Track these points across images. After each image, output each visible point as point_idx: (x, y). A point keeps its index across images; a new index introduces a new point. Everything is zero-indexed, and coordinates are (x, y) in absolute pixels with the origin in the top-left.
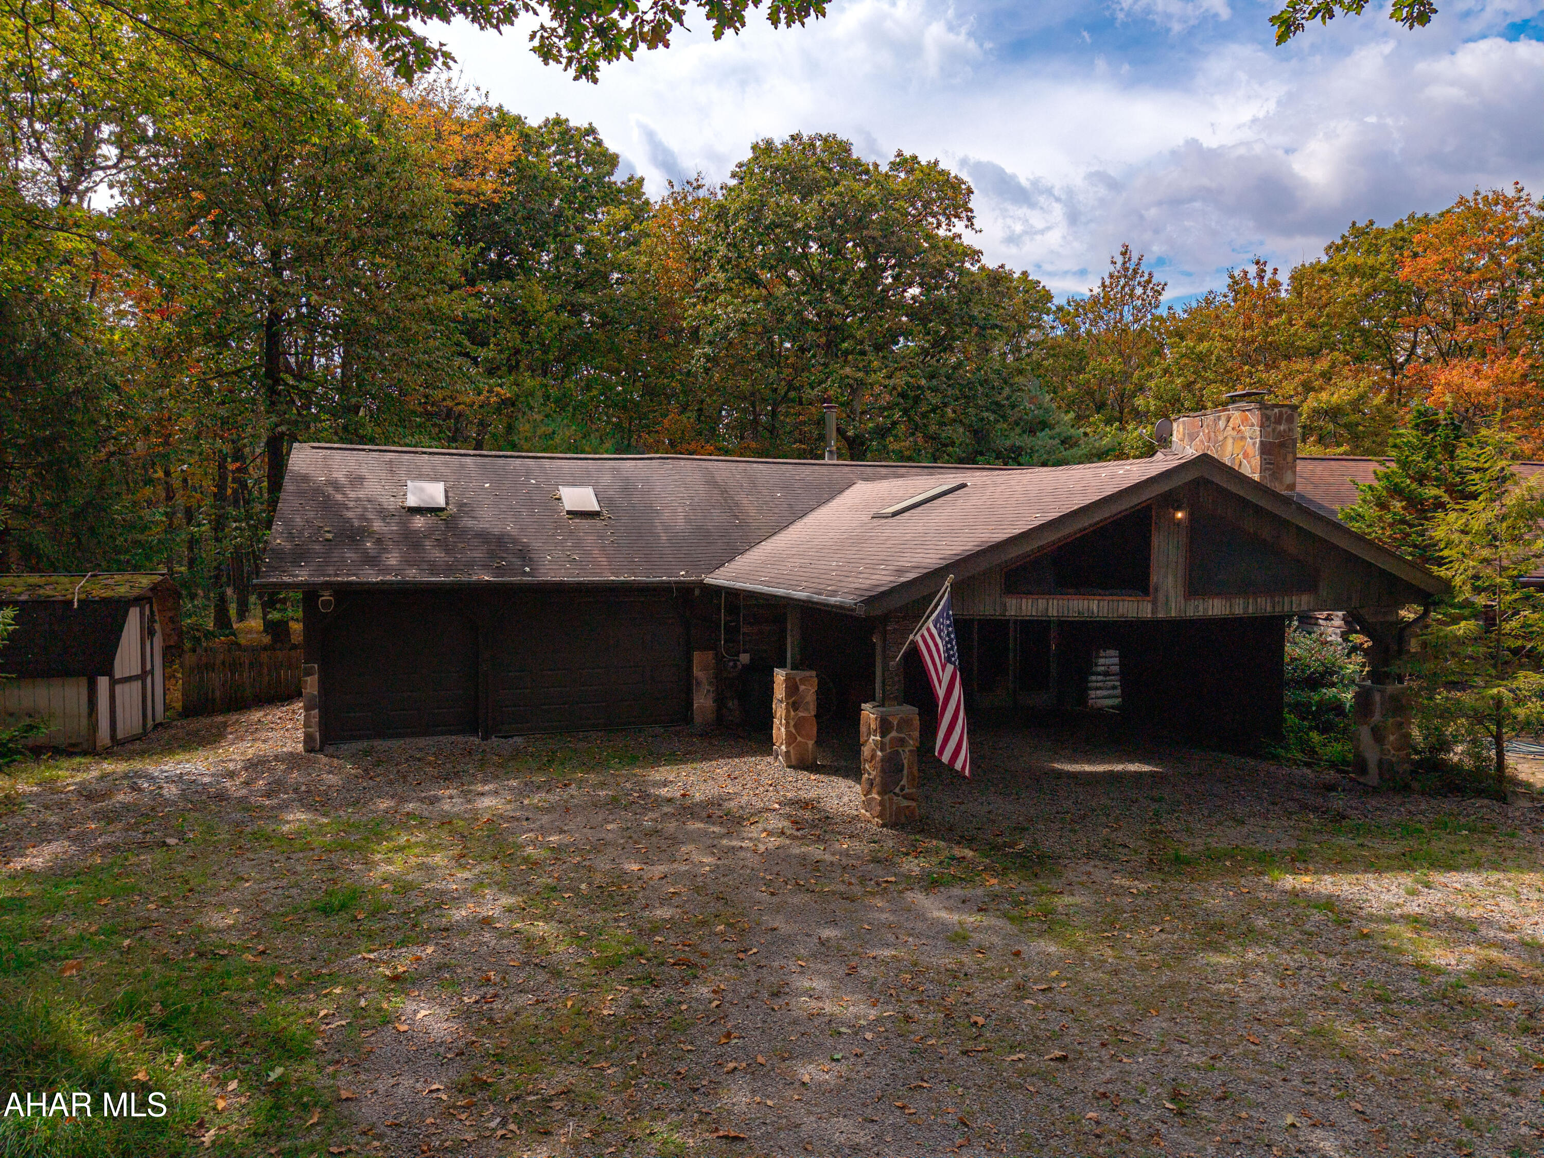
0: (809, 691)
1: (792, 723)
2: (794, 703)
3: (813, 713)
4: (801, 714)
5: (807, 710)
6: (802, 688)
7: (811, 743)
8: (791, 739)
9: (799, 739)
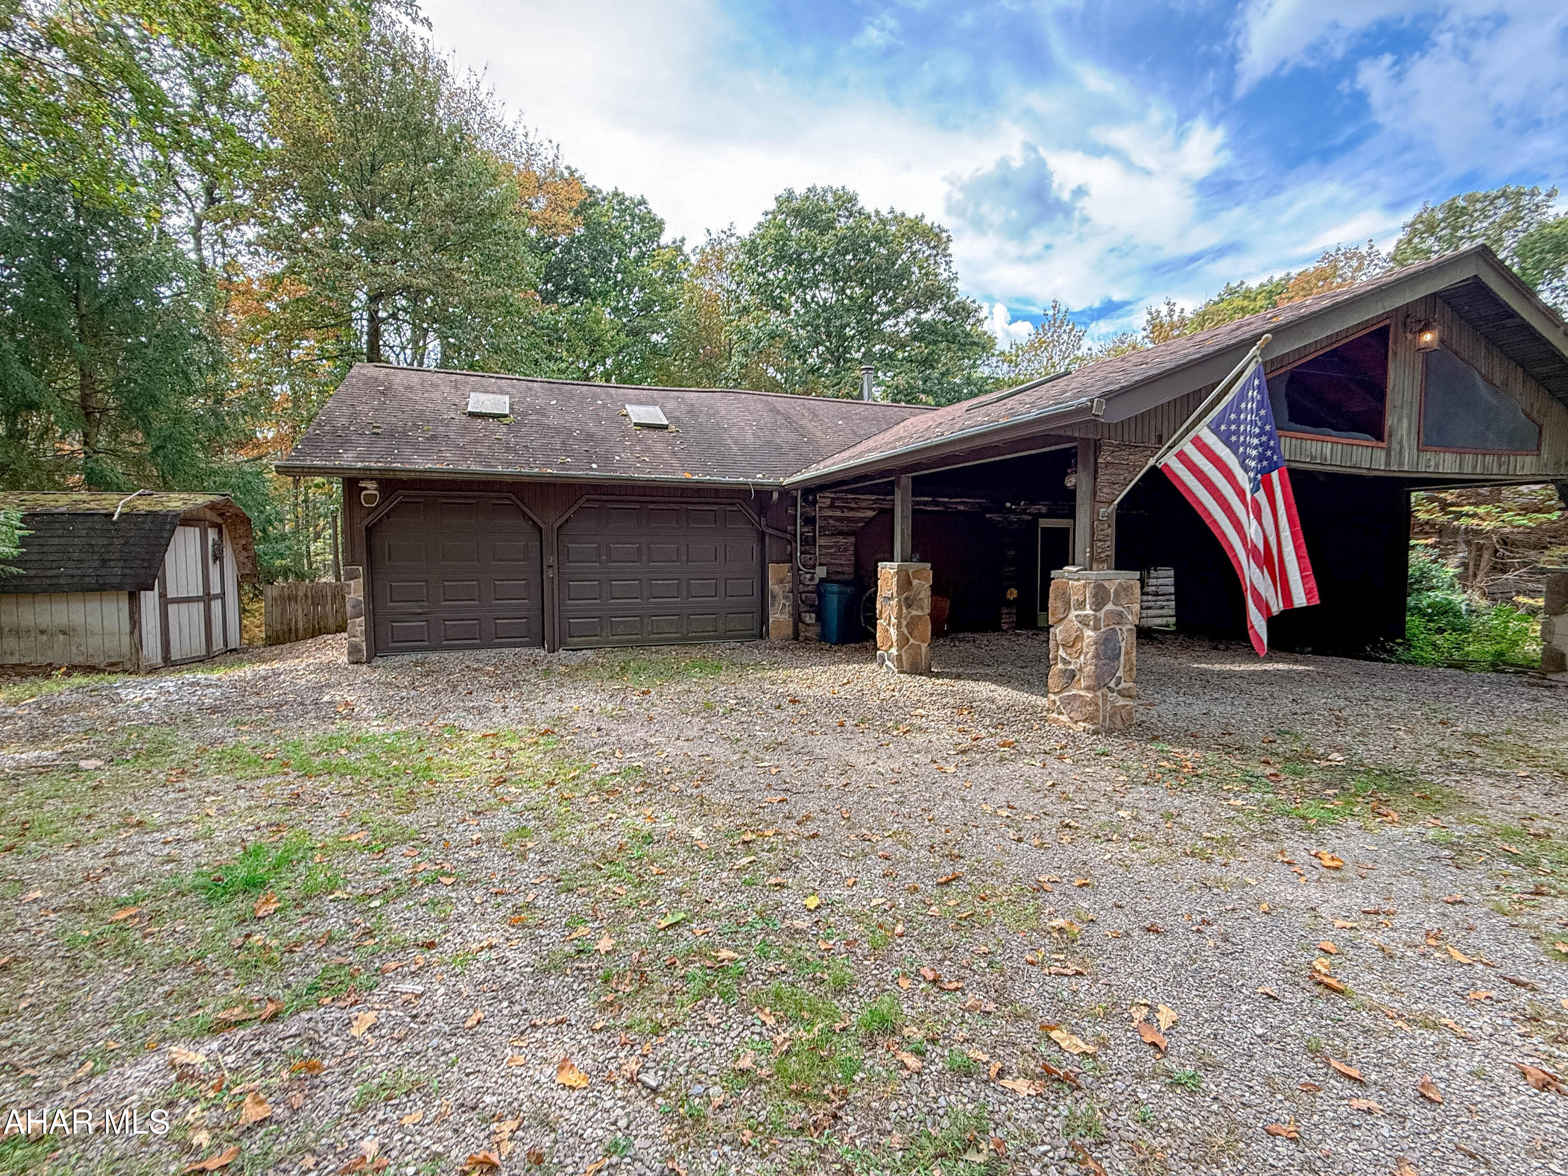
0: (923, 585)
1: (904, 623)
2: (907, 599)
3: (928, 611)
4: (914, 613)
5: (922, 608)
6: (915, 582)
7: (924, 646)
8: (903, 641)
9: (912, 641)
